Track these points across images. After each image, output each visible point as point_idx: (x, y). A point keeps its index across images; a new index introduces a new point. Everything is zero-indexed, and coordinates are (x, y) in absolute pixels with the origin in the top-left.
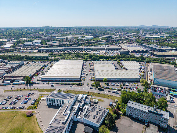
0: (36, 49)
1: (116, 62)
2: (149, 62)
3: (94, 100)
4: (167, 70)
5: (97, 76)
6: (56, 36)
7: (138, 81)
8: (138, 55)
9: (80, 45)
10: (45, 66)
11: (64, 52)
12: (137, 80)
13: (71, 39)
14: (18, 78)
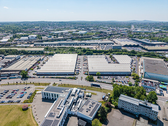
0: (32, 44)
1: (108, 56)
2: (140, 56)
3: (87, 94)
4: (157, 64)
5: (91, 70)
6: (51, 31)
7: (130, 75)
8: (129, 50)
9: (75, 40)
10: (40, 60)
11: (59, 47)
12: (129, 73)
13: (66, 34)
14: (14, 72)
